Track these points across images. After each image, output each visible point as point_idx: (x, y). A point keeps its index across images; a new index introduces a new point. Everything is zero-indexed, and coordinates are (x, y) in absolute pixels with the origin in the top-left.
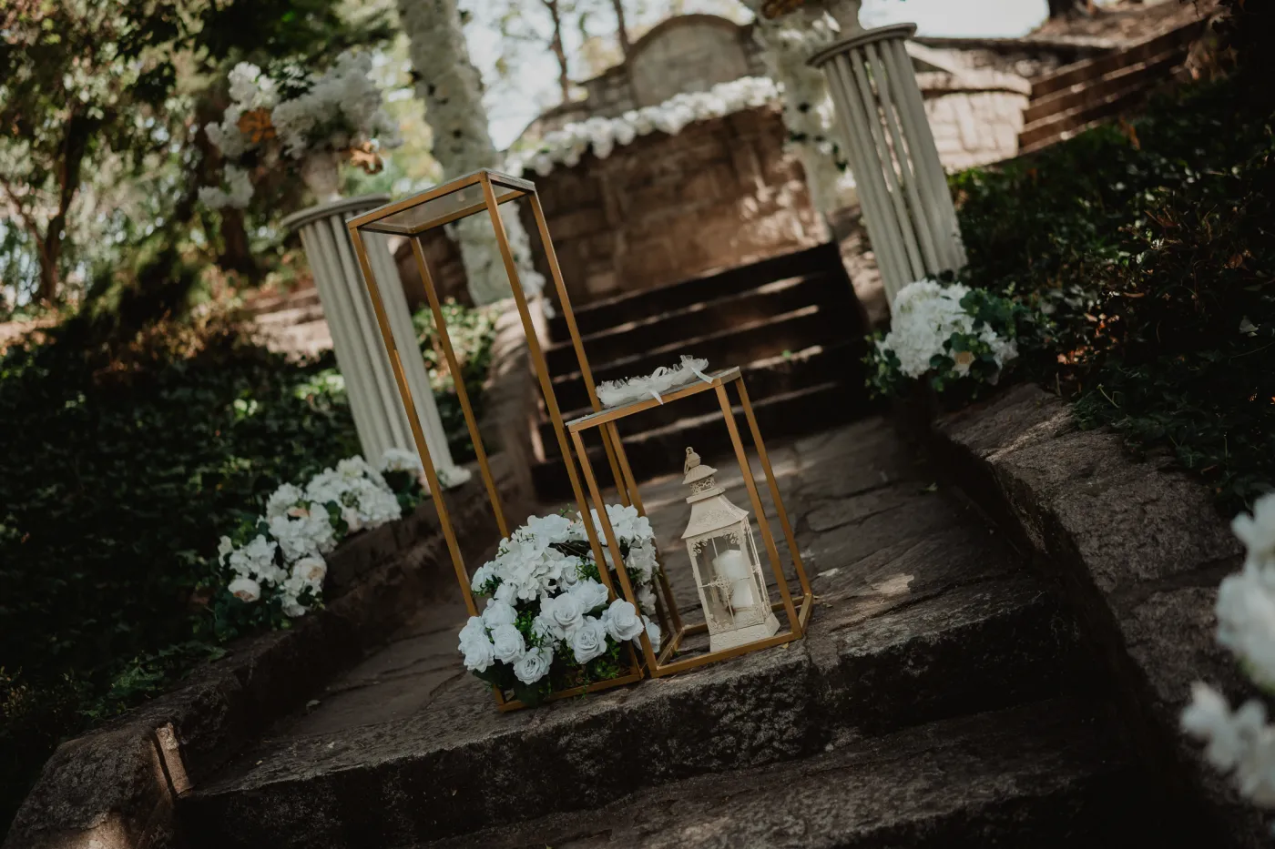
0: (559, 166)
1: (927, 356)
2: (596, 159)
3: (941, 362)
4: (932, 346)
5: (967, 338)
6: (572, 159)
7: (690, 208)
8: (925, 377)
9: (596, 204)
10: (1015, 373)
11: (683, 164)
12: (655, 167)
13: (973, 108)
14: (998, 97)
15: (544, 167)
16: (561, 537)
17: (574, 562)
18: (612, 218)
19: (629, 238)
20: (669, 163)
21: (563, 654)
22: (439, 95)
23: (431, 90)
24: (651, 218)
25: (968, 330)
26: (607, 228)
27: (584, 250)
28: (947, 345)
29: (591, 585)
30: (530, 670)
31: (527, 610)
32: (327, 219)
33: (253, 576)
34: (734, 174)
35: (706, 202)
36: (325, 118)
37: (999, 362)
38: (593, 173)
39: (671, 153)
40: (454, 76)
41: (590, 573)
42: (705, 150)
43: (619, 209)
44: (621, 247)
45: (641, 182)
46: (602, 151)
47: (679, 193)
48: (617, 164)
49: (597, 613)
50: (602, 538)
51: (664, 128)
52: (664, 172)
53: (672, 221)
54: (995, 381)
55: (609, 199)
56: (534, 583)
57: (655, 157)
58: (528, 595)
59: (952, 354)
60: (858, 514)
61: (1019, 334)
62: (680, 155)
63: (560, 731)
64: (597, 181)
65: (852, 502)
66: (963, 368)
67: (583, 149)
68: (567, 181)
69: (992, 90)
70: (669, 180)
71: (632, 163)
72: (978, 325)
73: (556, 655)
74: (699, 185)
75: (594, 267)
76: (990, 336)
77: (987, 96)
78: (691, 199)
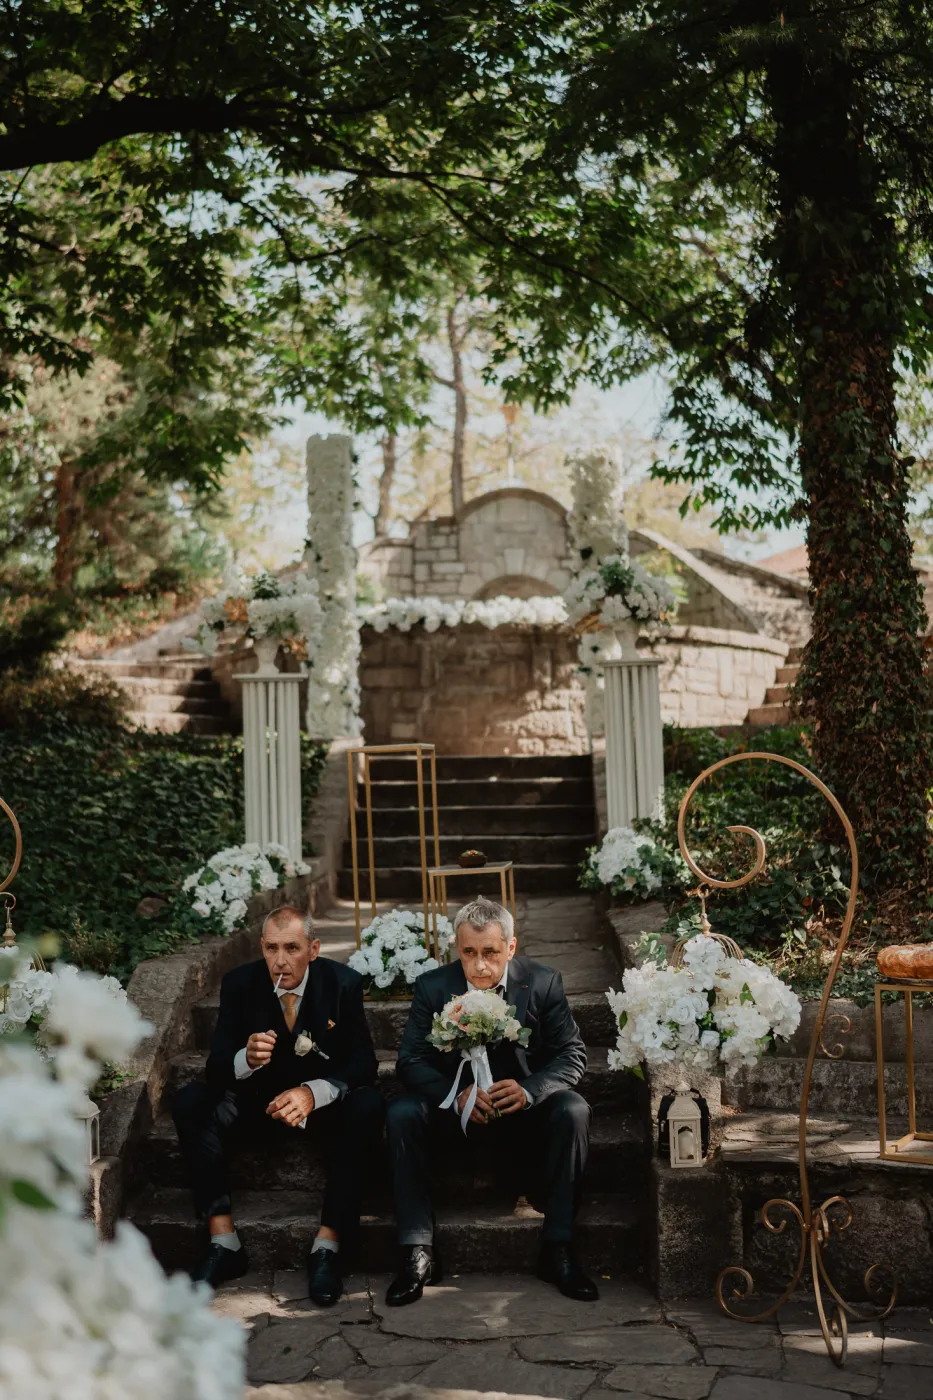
0: (393, 628)
1: (612, 874)
2: (425, 631)
3: (619, 879)
4: (616, 870)
5: (634, 870)
6: (405, 626)
7: (488, 690)
8: (609, 885)
9: (414, 666)
10: (655, 896)
11: (492, 654)
12: (469, 650)
13: (734, 661)
14: (758, 655)
15: (380, 626)
16: (411, 923)
17: (414, 936)
18: (425, 681)
19: (434, 701)
20: (481, 649)
21: (400, 977)
22: (323, 564)
23: (318, 558)
24: (455, 690)
25: (637, 866)
26: (418, 688)
27: (395, 700)
28: (624, 871)
29: (420, 948)
30: (383, 981)
31: (387, 953)
32: (266, 683)
33: (208, 903)
34: (531, 671)
35: (502, 690)
36: (282, 618)
37: (649, 887)
38: (418, 641)
39: (485, 642)
40: (339, 553)
41: (420, 943)
42: (513, 647)
43: (433, 676)
44: (426, 706)
45: (455, 659)
46: (432, 625)
47: (482, 676)
48: (440, 639)
49: (421, 962)
50: (431, 928)
51: (485, 623)
52: (475, 656)
53: (472, 697)
54: (645, 896)
55: (426, 666)
56: (394, 941)
57: (471, 643)
58: (389, 946)
59: (625, 877)
60: (554, 952)
61: (664, 874)
62: (491, 646)
63: (392, 1011)
64: (420, 650)
65: (553, 946)
66: (629, 886)
67: (416, 620)
68: (396, 642)
69: (754, 649)
70: (478, 663)
71: (452, 642)
72: (643, 864)
73: (396, 978)
74: (500, 674)
75: (401, 716)
76: (647, 872)
77: (749, 653)
78: (492, 683)
